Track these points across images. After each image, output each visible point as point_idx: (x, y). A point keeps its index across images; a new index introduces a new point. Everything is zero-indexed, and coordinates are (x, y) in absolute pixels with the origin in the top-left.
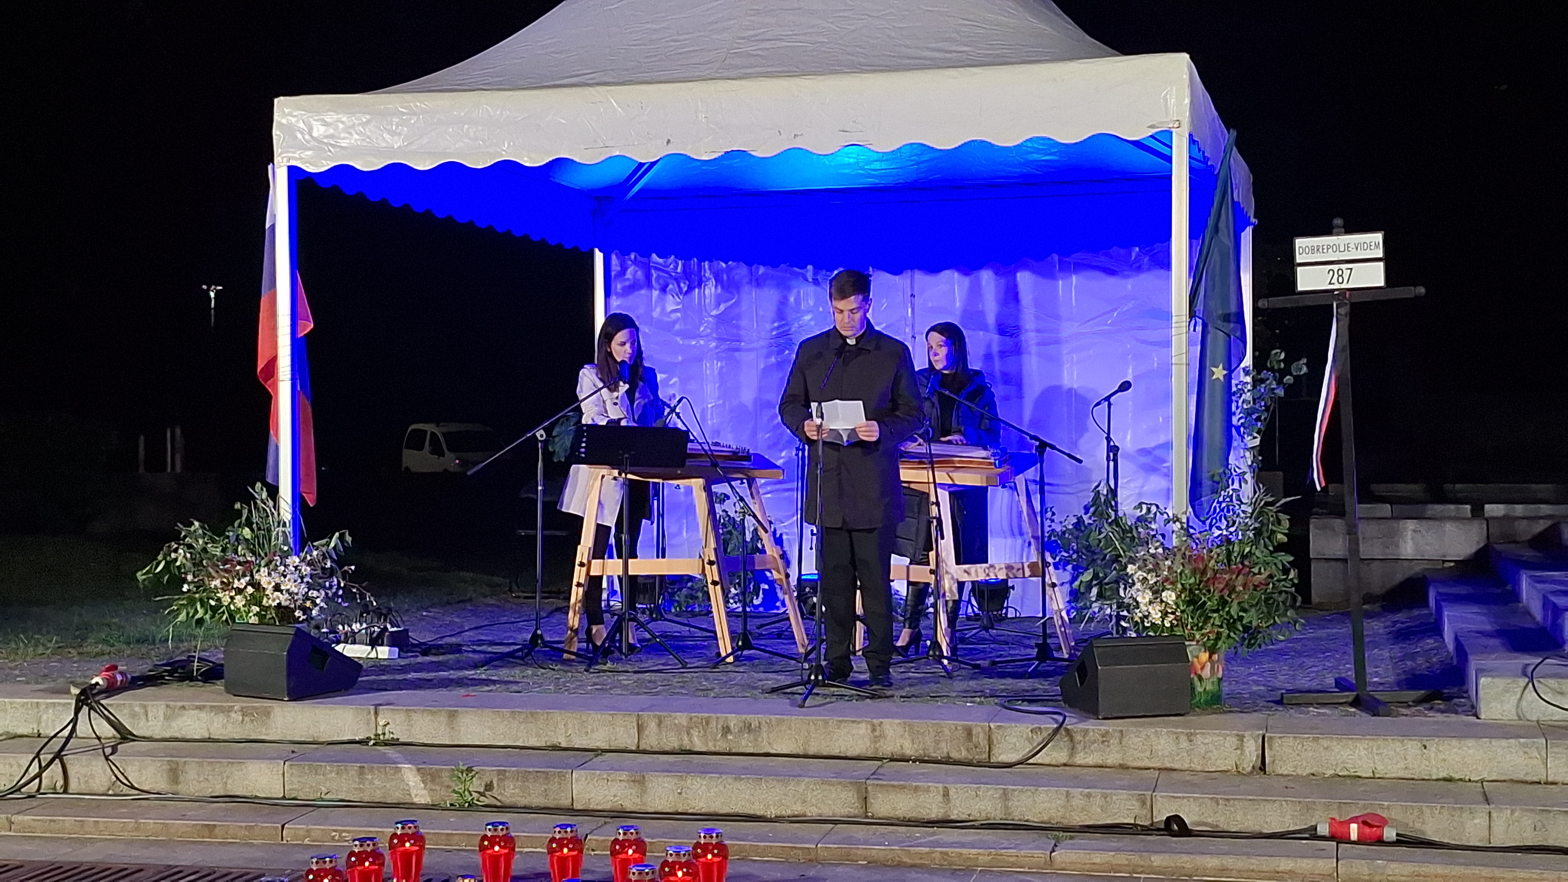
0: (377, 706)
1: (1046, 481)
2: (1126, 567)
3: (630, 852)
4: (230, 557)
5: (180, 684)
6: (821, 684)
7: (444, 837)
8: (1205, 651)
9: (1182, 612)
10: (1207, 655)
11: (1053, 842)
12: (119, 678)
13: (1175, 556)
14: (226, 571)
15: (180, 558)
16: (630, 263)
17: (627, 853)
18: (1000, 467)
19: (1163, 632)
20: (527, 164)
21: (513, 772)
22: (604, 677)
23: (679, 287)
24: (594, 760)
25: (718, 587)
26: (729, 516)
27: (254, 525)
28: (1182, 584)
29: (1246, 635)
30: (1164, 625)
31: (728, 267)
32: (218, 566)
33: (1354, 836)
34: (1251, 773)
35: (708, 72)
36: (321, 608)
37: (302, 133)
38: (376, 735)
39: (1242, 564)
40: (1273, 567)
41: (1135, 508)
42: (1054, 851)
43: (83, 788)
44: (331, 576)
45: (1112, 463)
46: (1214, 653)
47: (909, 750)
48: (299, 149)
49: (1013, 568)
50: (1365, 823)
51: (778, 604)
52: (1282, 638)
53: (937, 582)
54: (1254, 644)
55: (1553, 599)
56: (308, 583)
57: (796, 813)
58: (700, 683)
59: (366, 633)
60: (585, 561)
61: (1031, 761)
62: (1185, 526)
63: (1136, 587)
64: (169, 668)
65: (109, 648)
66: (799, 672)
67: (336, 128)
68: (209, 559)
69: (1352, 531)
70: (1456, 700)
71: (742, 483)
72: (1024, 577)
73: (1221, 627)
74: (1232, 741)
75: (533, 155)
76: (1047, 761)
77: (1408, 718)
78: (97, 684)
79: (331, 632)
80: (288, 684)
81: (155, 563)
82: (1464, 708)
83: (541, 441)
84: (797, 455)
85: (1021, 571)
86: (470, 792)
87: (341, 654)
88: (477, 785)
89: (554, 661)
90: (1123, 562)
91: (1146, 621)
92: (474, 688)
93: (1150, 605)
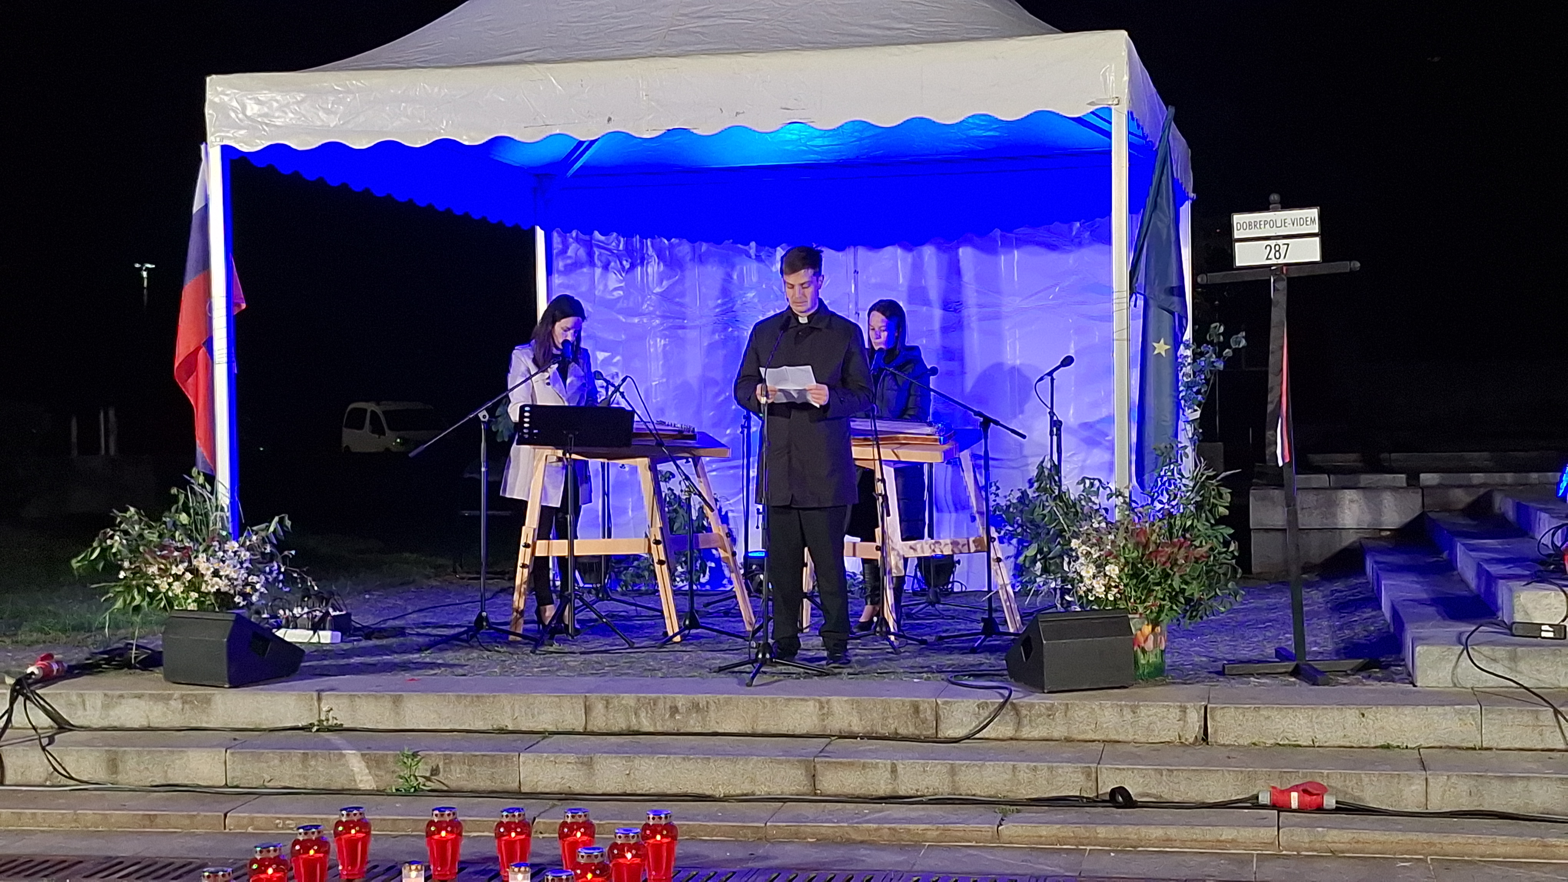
0: (319, 692)
1: (990, 455)
2: (1070, 542)
3: (579, 834)
4: (167, 543)
5: (117, 672)
6: (768, 662)
7: (389, 822)
8: (1148, 624)
9: (1126, 585)
10: (1150, 627)
11: (1000, 816)
12: (55, 667)
13: (1118, 529)
14: (163, 557)
15: (116, 545)
16: (571, 240)
17: (575, 835)
18: (944, 443)
19: (1106, 605)
20: (466, 143)
21: (459, 756)
22: (550, 658)
23: (621, 264)
24: (542, 742)
25: (665, 567)
26: (675, 494)
27: (192, 511)
28: (1125, 558)
29: (1188, 608)
30: (1107, 599)
31: (671, 244)
32: (155, 552)
33: (1294, 804)
34: (1194, 744)
35: (649, 48)
36: (261, 593)
37: (236, 113)
38: (320, 721)
39: (1184, 536)
40: (1215, 539)
41: (1078, 483)
42: (1001, 825)
43: (19, 779)
44: (271, 561)
45: (1055, 438)
46: (1157, 625)
47: (857, 728)
48: (233, 128)
49: (958, 543)
50: (1305, 791)
51: (725, 582)
52: (1223, 609)
53: (883, 558)
54: (1196, 616)
55: (1486, 566)
56: (247, 568)
57: (745, 792)
58: (647, 663)
59: (308, 618)
60: (530, 542)
61: (977, 736)
62: (1128, 500)
63: (1080, 561)
64: (106, 656)
65: (43, 636)
66: (747, 650)
67: (270, 107)
68: (145, 545)
69: (1290, 503)
70: (1393, 668)
71: (688, 462)
72: (969, 553)
73: (1164, 599)
74: (1175, 713)
75: (472, 134)
76: (993, 736)
77: (1346, 687)
78: (32, 673)
79: (271, 618)
80: (229, 671)
81: (90, 550)
82: (1401, 676)
83: (484, 422)
84: (742, 432)
85: (966, 547)
86: (415, 776)
87: (282, 640)
88: (423, 770)
89: (499, 643)
90: (1067, 536)
91: (1090, 594)
92: (418, 672)
93: (1094, 578)
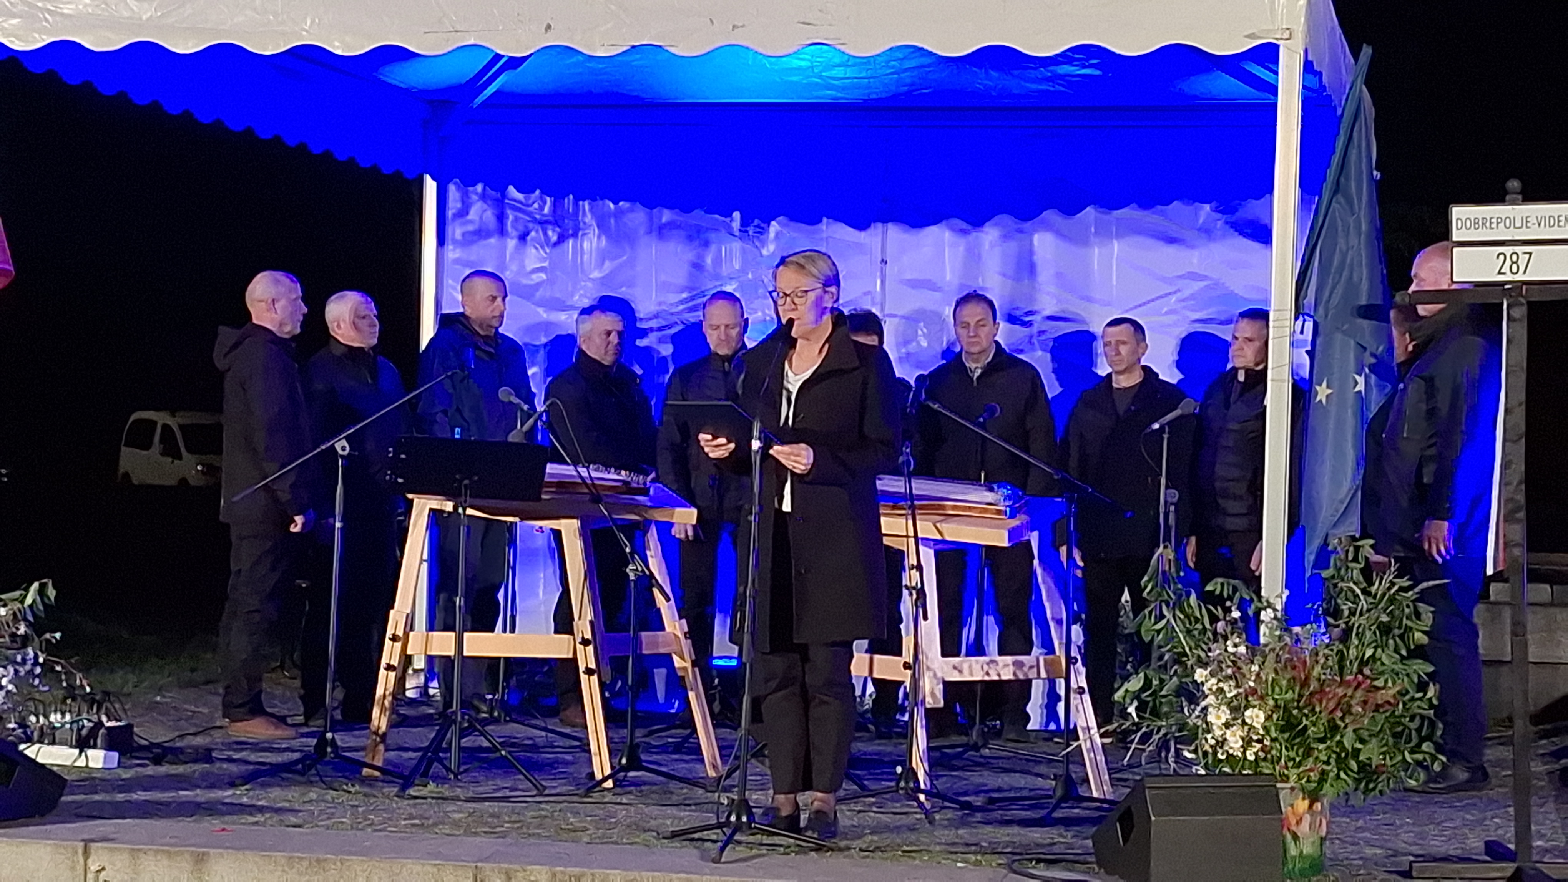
0: (86, 842)
2: (1193, 672)
6: (744, 828)
8: (1304, 799)
9: (1273, 740)
10: (1307, 802)
13: (1265, 657)
16: (475, 197)
18: (1011, 518)
19: (1243, 768)
20: (337, 52)
22: (423, 805)
23: (545, 234)
25: (594, 678)
28: (1273, 699)
29: (1362, 777)
30: (1245, 758)
31: (619, 210)
36: (8, 692)
39: (1360, 672)
40: (1406, 679)
44: (24, 646)
46: (1318, 801)
53: (914, 681)
54: (1373, 789)
58: (565, 820)
59: (72, 729)
60: (400, 633)
62: (1279, 615)
63: (1207, 701)
66: (712, 807)
73: (1328, 763)
75: (349, 41)
79: (20, 727)
87: (32, 760)
89: (350, 779)
90: (1189, 663)
91: (1220, 751)
92: (227, 818)
93: (1227, 728)
